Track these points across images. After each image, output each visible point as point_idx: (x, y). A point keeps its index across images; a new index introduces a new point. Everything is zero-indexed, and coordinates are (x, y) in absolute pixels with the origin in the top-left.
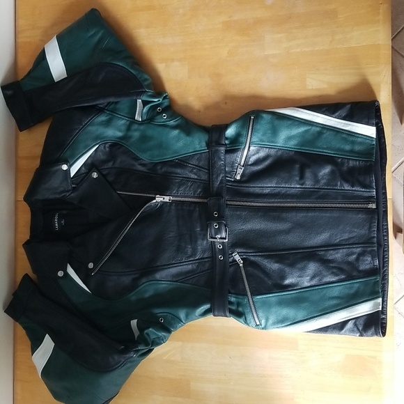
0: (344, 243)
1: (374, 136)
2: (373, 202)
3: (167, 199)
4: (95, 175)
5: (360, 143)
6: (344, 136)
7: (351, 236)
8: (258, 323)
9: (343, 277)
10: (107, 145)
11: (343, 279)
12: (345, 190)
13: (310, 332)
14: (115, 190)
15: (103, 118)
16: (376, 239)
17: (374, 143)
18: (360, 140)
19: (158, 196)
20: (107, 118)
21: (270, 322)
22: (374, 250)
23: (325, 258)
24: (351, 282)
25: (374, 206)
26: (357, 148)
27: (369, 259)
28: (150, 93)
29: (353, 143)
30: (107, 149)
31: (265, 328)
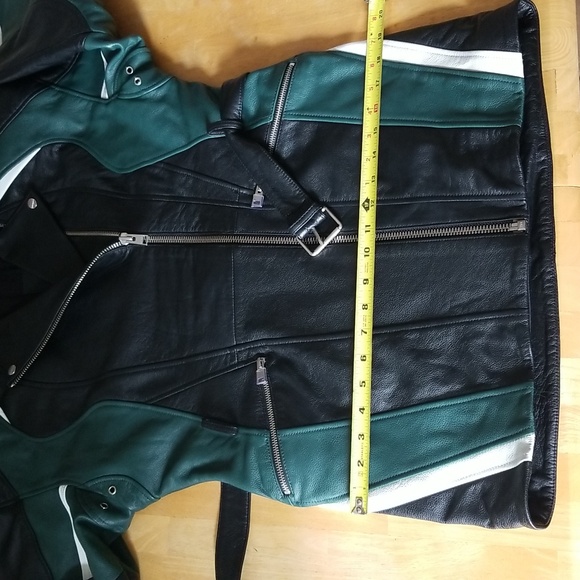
0: (459, 312)
1: (521, 74)
2: (520, 218)
3: (140, 239)
4: (33, 204)
5: (492, 94)
6: (460, 82)
7: (474, 296)
8: (288, 492)
9: (457, 387)
10: (55, 149)
11: (457, 391)
12: (461, 197)
13: (388, 512)
14: (63, 230)
15: (46, 98)
16: (525, 300)
17: (522, 88)
18: (490, 86)
19: (123, 234)
20: (55, 98)
21: (310, 488)
22: (522, 326)
23: (421, 347)
24: (473, 397)
25: (520, 226)
26: (486, 104)
27: (513, 346)
28: (97, 36)
29: (477, 94)
30: (55, 156)
31: (300, 503)
